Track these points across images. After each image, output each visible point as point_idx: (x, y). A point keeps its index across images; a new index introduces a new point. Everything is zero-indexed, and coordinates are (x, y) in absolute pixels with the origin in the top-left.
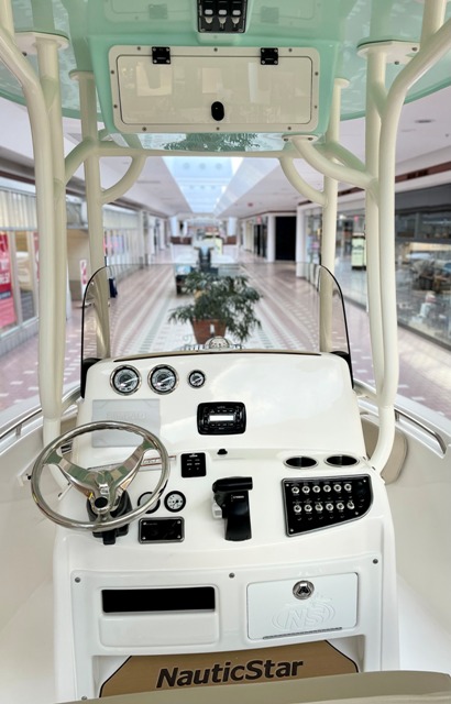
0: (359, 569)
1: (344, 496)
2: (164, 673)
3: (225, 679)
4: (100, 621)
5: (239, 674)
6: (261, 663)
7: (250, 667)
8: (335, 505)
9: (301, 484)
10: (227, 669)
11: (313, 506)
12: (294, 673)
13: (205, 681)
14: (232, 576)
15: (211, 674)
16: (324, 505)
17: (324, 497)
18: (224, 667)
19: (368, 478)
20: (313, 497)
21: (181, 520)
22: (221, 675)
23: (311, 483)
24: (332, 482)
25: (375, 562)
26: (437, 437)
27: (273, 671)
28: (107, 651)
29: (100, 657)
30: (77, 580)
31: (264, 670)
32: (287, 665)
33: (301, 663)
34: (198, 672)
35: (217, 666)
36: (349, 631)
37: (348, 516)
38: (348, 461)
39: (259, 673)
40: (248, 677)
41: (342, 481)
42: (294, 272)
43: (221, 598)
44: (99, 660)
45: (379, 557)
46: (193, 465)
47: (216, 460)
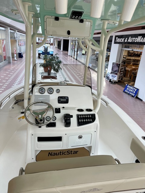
0: (92, 133)
1: (90, 118)
2: (49, 153)
3: (62, 154)
4: (37, 143)
5: (65, 153)
6: (70, 151)
7: (67, 152)
8: (88, 120)
9: (81, 115)
10: (63, 152)
11: (83, 120)
12: (77, 153)
13: (58, 155)
14: (66, 134)
15: (59, 153)
16: (85, 120)
17: (85, 118)
18: (62, 152)
19: (95, 114)
20: (83, 118)
21: (55, 123)
22: (61, 154)
23: (83, 115)
24: (87, 115)
25: (95, 132)
26: (105, 102)
27: (72, 153)
28: (38, 149)
29: (36, 150)
30: (32, 135)
31: (70, 152)
32: (75, 151)
33: (78, 151)
34: (57, 153)
35: (60, 152)
36: (89, 145)
37: (90, 122)
38: (90, 110)
39: (69, 153)
40: (67, 154)
41: (89, 115)
42: (68, 54)
43: (63, 139)
44: (36, 151)
45: (96, 131)
46: (58, 111)
47: (62, 109)
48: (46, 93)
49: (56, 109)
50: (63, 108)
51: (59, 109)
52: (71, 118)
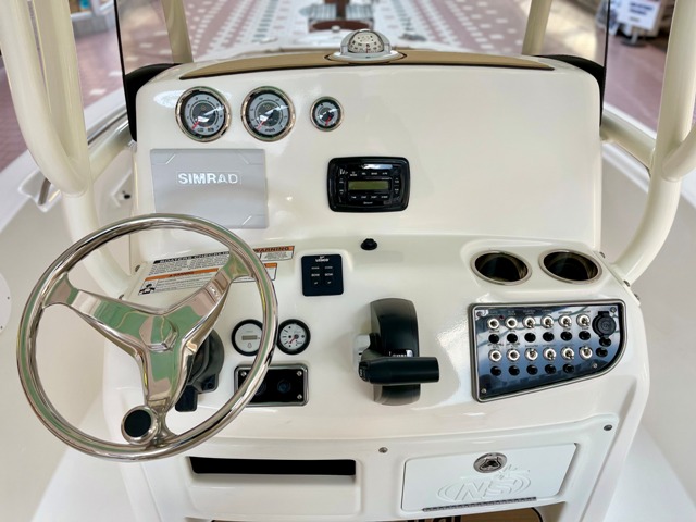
0: (581, 439)
14: (383, 450)
19: (620, 306)
21: (304, 369)
25: (608, 428)
36: (546, 500)
45: (615, 422)
46: (322, 276)
47: (357, 260)
48: (237, 135)
49: (308, 262)
50: (369, 245)
51: (336, 260)
52: (424, 386)
